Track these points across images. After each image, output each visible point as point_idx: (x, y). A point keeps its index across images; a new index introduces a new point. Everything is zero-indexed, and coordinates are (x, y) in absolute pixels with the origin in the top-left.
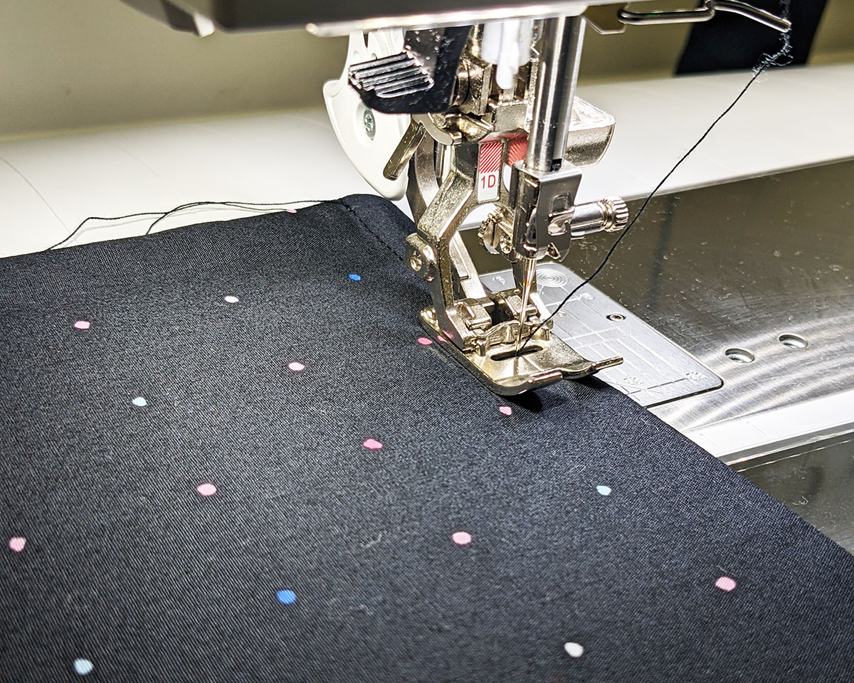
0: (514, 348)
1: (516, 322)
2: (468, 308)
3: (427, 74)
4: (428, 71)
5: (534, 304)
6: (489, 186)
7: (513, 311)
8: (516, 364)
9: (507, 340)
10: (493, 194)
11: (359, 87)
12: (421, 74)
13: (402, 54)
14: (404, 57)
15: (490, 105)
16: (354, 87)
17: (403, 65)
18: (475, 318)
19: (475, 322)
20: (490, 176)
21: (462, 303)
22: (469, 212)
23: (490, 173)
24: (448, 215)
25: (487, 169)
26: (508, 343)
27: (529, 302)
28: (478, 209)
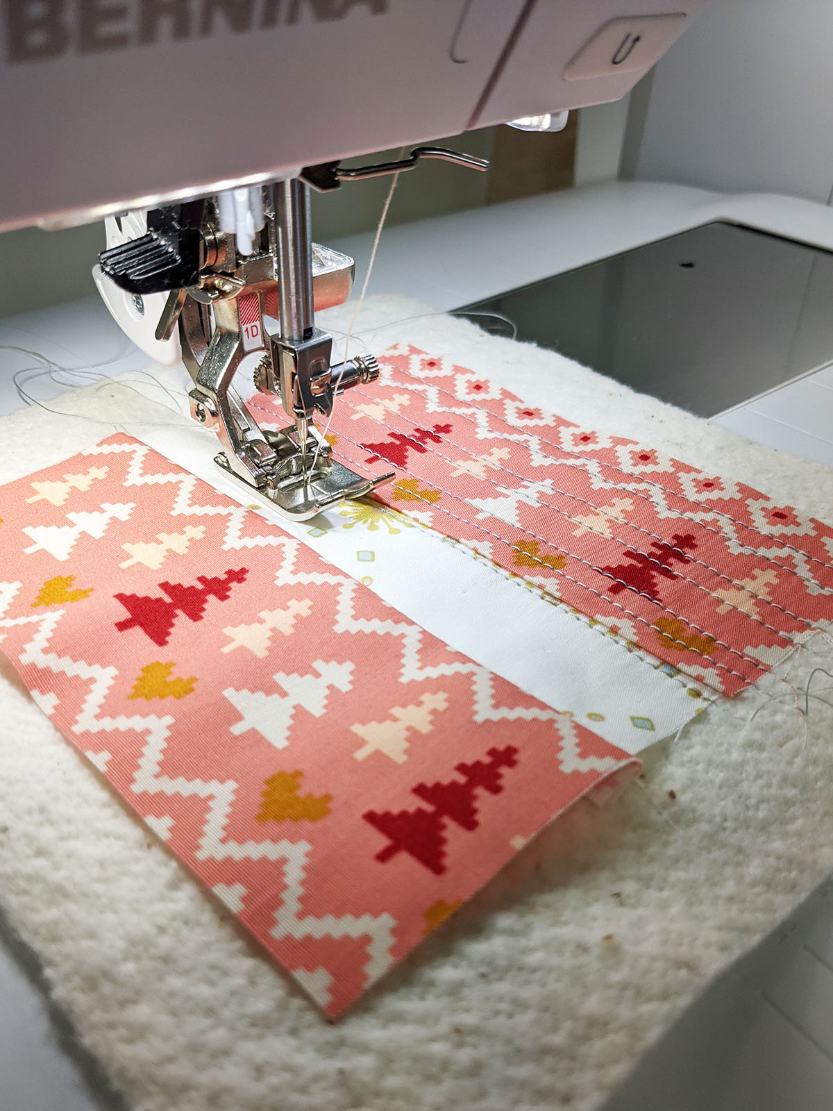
0: (302, 478)
1: (300, 454)
2: (255, 448)
3: (172, 252)
4: (173, 248)
5: (312, 436)
6: (253, 336)
7: (296, 445)
8: (306, 492)
9: (292, 473)
10: (258, 342)
11: (112, 273)
12: (167, 252)
13: (147, 236)
14: (149, 239)
15: (240, 261)
16: (107, 273)
17: (150, 246)
18: (263, 456)
19: (264, 459)
20: (252, 327)
21: (249, 445)
22: (239, 361)
23: (252, 324)
24: (221, 367)
25: (249, 321)
26: (294, 475)
27: (309, 435)
28: (247, 358)
